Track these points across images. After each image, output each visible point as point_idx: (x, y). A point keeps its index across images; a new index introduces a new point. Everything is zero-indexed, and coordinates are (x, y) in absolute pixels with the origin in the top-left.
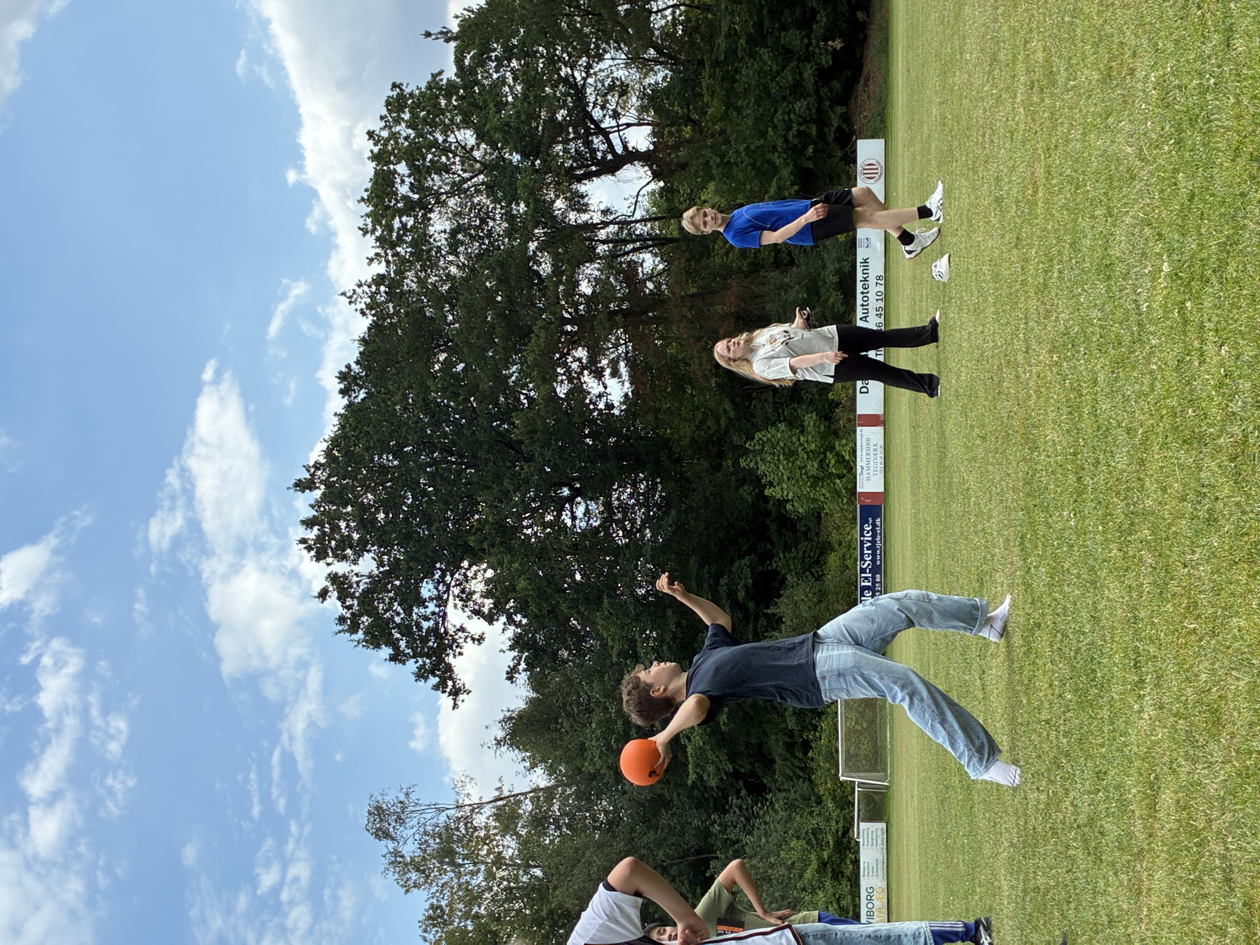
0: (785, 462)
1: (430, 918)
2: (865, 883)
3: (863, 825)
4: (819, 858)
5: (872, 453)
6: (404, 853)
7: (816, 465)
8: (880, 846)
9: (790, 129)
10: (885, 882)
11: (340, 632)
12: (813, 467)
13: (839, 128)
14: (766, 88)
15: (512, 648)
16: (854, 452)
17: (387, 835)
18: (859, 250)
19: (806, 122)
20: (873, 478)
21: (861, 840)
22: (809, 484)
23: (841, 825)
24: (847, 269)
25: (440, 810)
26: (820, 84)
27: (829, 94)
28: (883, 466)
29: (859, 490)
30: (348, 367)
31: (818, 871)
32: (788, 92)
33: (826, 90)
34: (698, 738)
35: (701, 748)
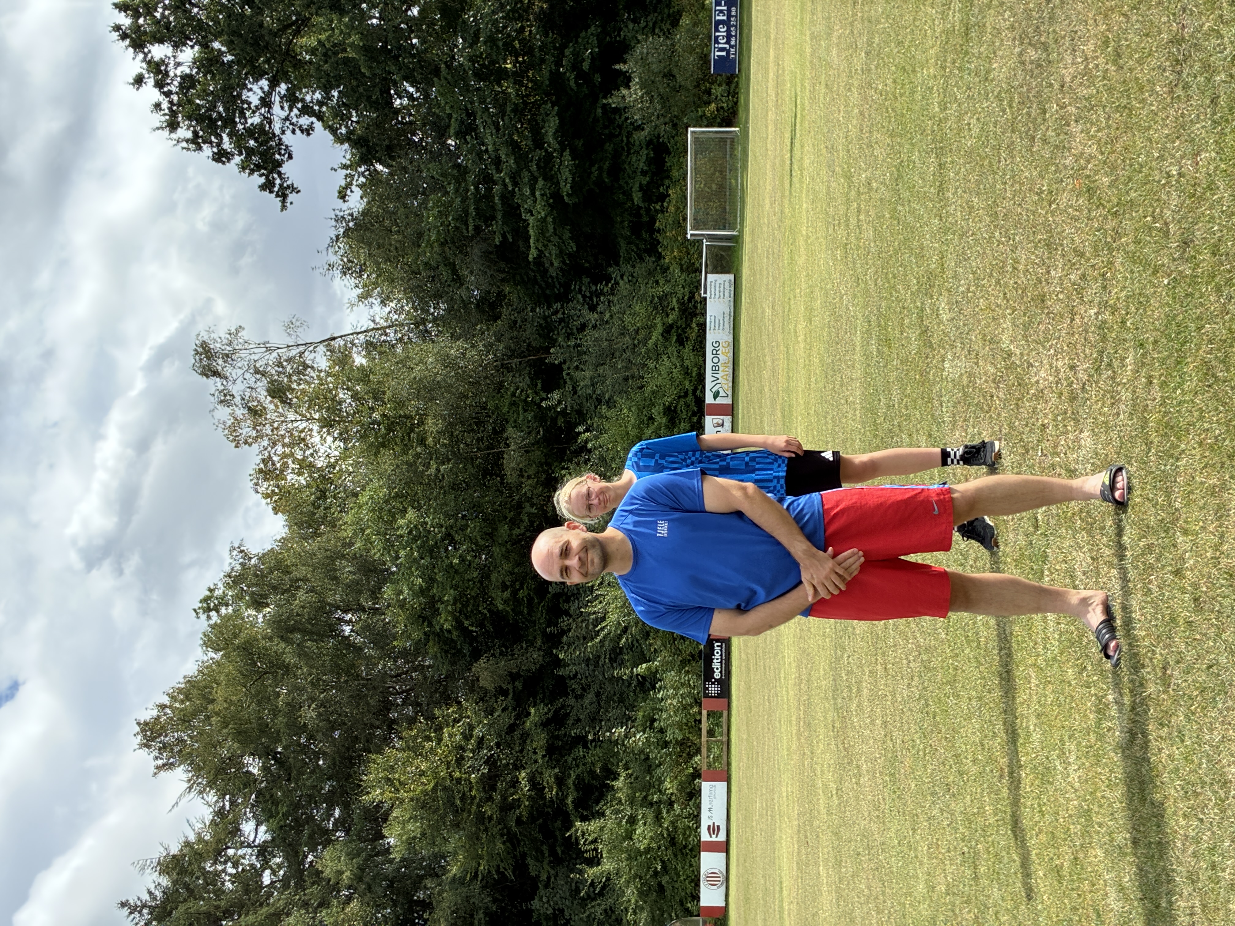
2: (711, 339)
3: (710, 278)
6: (234, 392)
8: (727, 298)
10: (731, 336)
17: (216, 374)
21: (708, 295)
25: (271, 350)
34: (540, 209)
35: (544, 220)
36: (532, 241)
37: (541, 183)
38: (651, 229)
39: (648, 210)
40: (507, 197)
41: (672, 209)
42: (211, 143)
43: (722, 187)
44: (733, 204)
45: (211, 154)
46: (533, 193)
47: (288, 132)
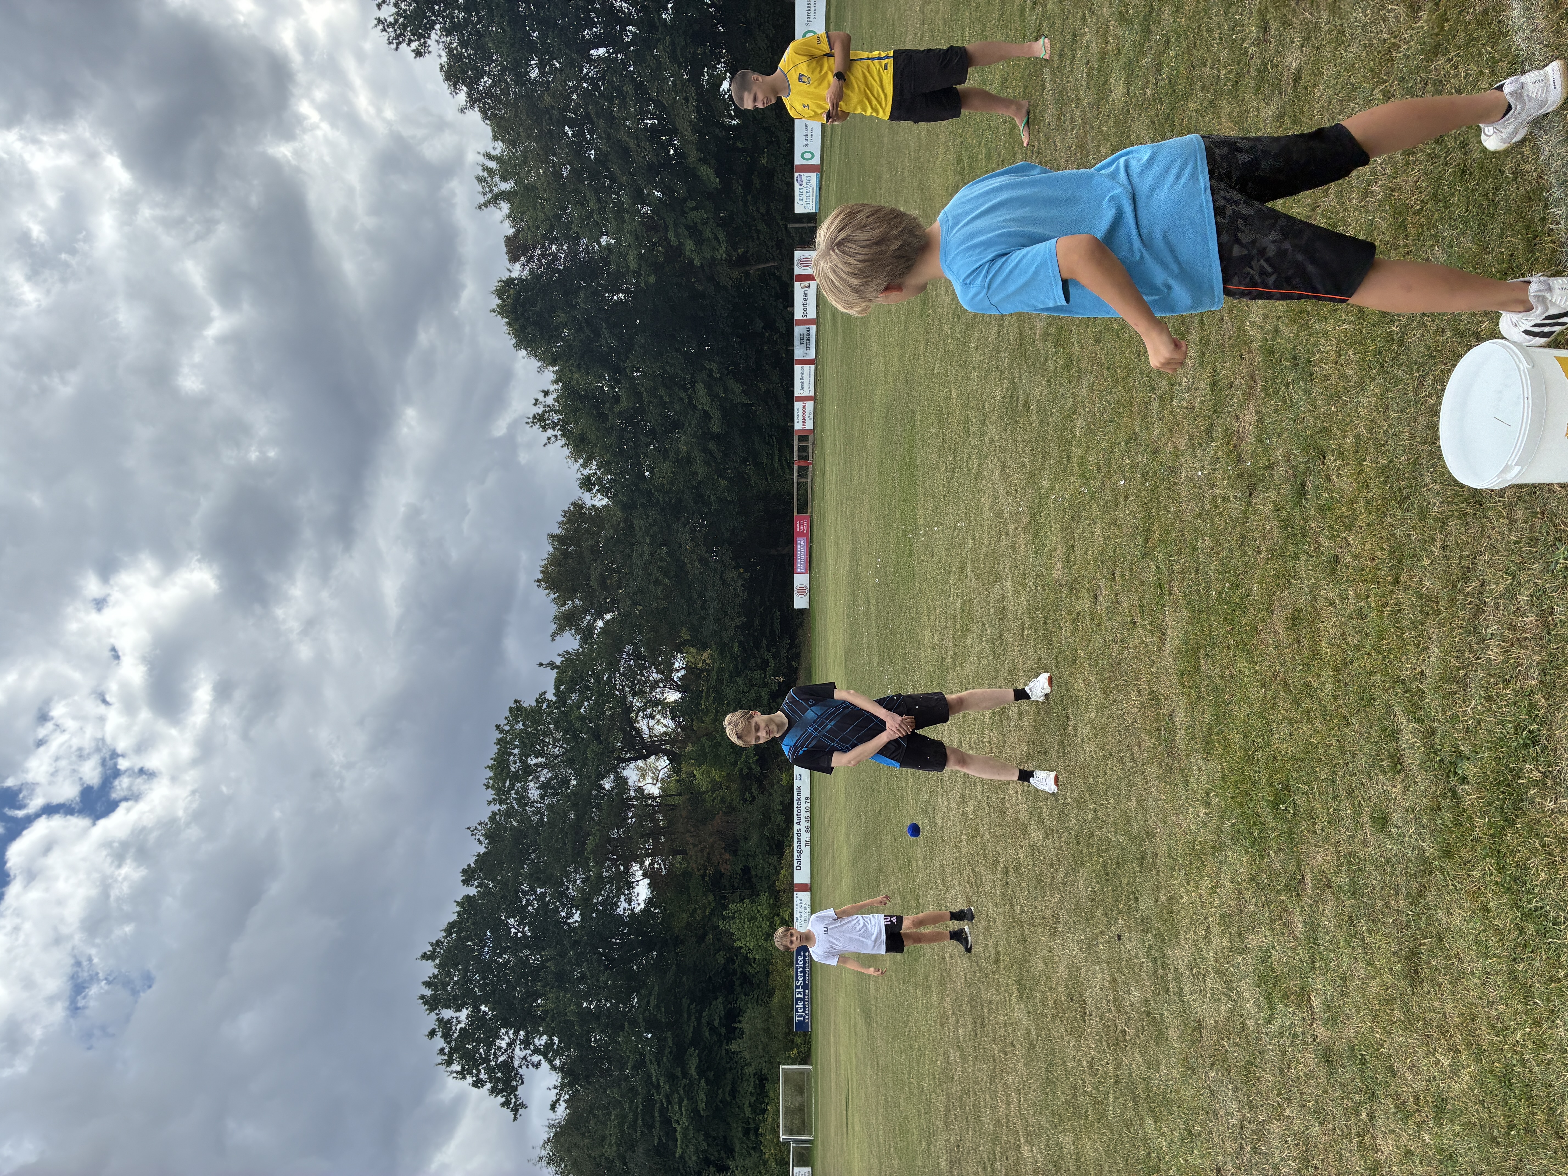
3: (796, 1170)
5: (803, 908)
18: (795, 781)
34: (685, 1121)
35: (687, 1129)
36: (679, 1143)
37: (685, 1102)
38: (757, 1134)
39: (754, 1119)
40: (663, 1111)
41: (770, 1119)
42: (472, 1074)
43: (802, 1104)
44: (810, 1117)
45: (471, 1082)
46: (680, 1109)
47: (524, 1067)
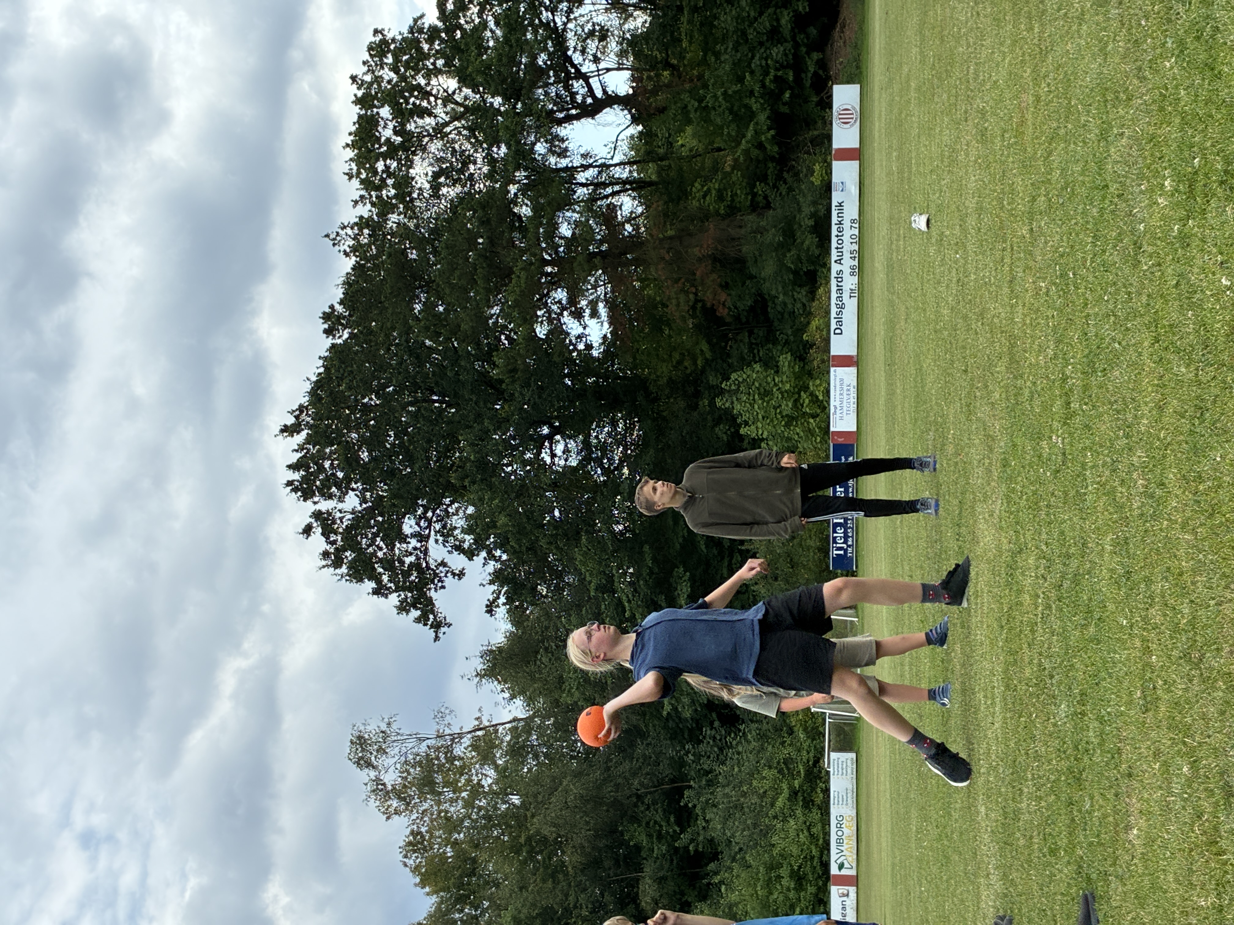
0: (760, 402)
1: (410, 844)
2: (835, 811)
3: (834, 755)
4: (791, 787)
5: (845, 393)
6: (386, 781)
7: (790, 405)
8: (849, 776)
9: (767, 74)
10: (855, 811)
11: (324, 567)
12: (787, 407)
13: (815, 73)
14: (744, 33)
15: (491, 582)
16: (827, 392)
17: (369, 765)
18: (834, 194)
19: (783, 67)
20: (845, 417)
21: (831, 770)
22: (783, 423)
23: (811, 755)
24: (822, 212)
25: (421, 740)
26: (796, 31)
27: (805, 41)
28: (855, 406)
29: (832, 429)
30: (332, 307)
31: (789, 799)
32: (765, 38)
33: (802, 36)
42: (370, 575)
